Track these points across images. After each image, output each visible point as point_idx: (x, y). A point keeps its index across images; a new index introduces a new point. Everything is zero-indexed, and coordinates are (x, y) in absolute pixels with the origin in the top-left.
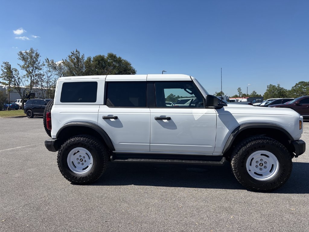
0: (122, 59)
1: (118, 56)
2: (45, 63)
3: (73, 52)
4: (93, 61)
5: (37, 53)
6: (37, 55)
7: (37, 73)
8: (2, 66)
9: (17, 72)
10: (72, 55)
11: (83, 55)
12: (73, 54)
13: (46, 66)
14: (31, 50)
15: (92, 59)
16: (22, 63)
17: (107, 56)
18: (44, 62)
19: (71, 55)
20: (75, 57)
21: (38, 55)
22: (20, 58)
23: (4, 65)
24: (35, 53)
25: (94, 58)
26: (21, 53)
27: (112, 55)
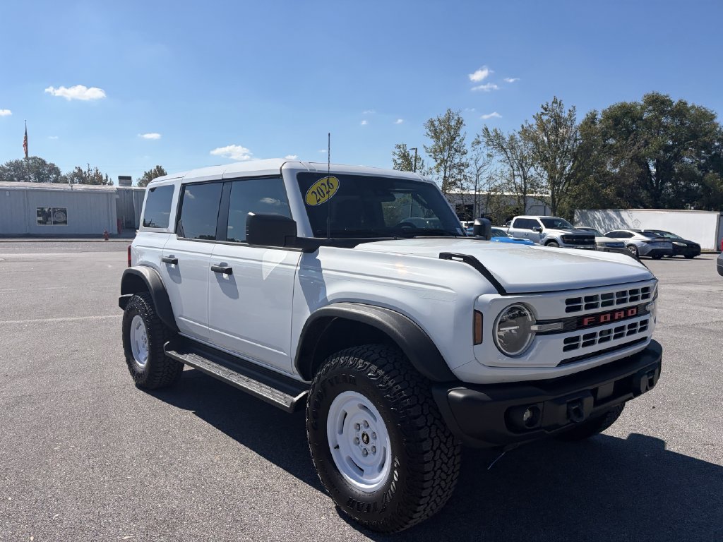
0: (689, 105)
1: (675, 100)
2: (481, 139)
3: (545, 106)
4: (601, 122)
5: (459, 119)
6: (460, 123)
7: (456, 161)
8: (394, 154)
9: (421, 162)
10: (544, 111)
11: (571, 109)
12: (546, 109)
13: (483, 144)
14: (449, 112)
15: (599, 117)
16: (431, 143)
17: (642, 103)
18: (478, 137)
19: (539, 113)
20: (551, 117)
21: (462, 123)
22: (430, 133)
23: (397, 151)
24: (456, 118)
25: (604, 112)
26: (432, 123)
27: (657, 99)
